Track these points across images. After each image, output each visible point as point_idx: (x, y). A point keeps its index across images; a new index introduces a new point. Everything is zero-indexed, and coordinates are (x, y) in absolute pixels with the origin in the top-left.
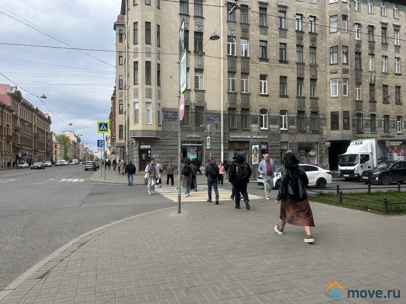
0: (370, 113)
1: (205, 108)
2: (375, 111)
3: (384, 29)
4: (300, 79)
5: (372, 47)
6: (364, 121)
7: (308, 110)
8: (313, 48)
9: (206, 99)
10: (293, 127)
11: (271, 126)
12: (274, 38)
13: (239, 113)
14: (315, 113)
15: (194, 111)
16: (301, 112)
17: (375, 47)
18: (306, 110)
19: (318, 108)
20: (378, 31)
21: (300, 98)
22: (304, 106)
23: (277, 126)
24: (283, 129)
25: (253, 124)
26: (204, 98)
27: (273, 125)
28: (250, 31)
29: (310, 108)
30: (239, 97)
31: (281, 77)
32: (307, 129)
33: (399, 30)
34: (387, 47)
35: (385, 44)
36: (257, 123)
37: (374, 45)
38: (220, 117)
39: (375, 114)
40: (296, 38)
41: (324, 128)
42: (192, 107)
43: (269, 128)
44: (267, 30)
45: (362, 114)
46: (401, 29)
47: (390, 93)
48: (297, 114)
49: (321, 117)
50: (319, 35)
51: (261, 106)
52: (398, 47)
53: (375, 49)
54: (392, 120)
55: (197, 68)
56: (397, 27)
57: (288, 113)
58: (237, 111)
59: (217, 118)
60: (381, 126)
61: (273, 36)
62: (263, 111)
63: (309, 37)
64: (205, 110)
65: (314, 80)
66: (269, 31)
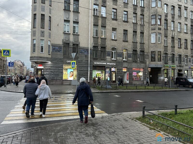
0: (172, 53)
1: (79, 45)
3: (180, 8)
4: (135, 32)
5: (173, 18)
6: (168, 57)
7: (138, 50)
8: (142, 15)
9: (79, 40)
10: (130, 59)
13: (100, 49)
14: (142, 51)
15: (72, 47)
16: (135, 51)
19: (144, 49)
20: (177, 9)
21: (135, 43)
22: (137, 48)
23: (121, 58)
24: (124, 60)
25: (108, 56)
27: (119, 58)
28: (107, 2)
29: (140, 49)
30: (100, 40)
31: (124, 30)
32: (138, 60)
33: (187, 10)
34: (181, 18)
35: (180, 16)
36: (110, 56)
37: (174, 16)
38: (88, 51)
39: (174, 53)
40: (133, 9)
41: (147, 60)
42: (71, 44)
43: (117, 59)
44: (117, 2)
45: (167, 53)
46: (188, 9)
47: (182, 43)
48: (132, 52)
49: (146, 54)
50: (146, 8)
51: (113, 46)
52: (186, 18)
53: (175, 18)
54: (183, 57)
55: (75, 21)
56: (186, 8)
57: (127, 51)
58: (99, 48)
59: (86, 52)
60: (177, 60)
61: (120, 6)
62: (114, 49)
63: (140, 9)
64: (79, 46)
65: (142, 33)
66: (118, 3)
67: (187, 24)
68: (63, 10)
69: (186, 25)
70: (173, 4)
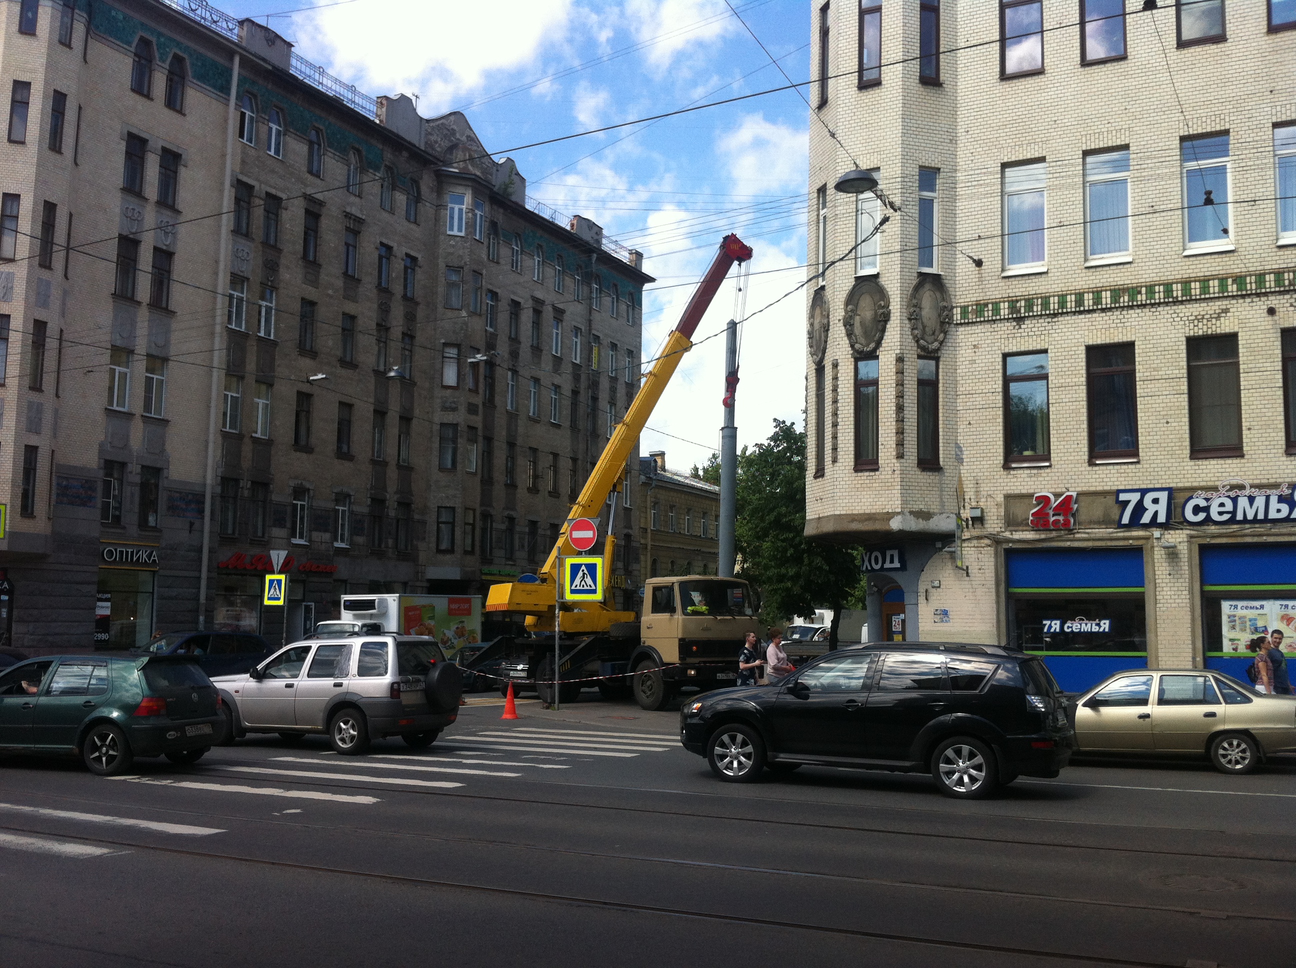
0: (506, 513)
1: (165, 471)
2: (514, 509)
3: (537, 312)
4: (380, 413)
5: (514, 355)
6: (494, 533)
7: (392, 498)
8: (409, 336)
9: (168, 447)
10: (360, 540)
11: (316, 536)
12: (331, 297)
13: (246, 493)
14: (405, 505)
15: (137, 479)
16: (378, 502)
17: (521, 353)
18: (388, 496)
19: (412, 495)
20: (527, 317)
21: (379, 464)
22: (384, 488)
23: (327, 536)
24: (338, 544)
25: (275, 526)
26: (164, 445)
27: (320, 534)
28: (281, 270)
29: (396, 493)
30: (247, 449)
31: (340, 403)
32: (387, 547)
33: (562, 321)
34: (539, 357)
35: (537, 350)
36: (285, 527)
37: (518, 348)
38: (203, 503)
39: (514, 516)
40: (376, 306)
41: (422, 546)
42: (134, 469)
43: (310, 541)
44: (319, 272)
45: (491, 516)
46: (567, 317)
47: (540, 468)
48: (369, 506)
49: (417, 517)
50: (421, 306)
51: (296, 478)
52: (558, 361)
53: (520, 359)
54: (543, 533)
55: (154, 353)
56: (559, 313)
57: (350, 503)
58: (242, 488)
59: (193, 506)
60: (523, 546)
61: (330, 292)
62: (299, 492)
63: (402, 308)
64: (167, 478)
65: (406, 419)
66: (323, 277)
67: (559, 387)
68: (111, 300)
69: (557, 388)
70: (514, 293)
